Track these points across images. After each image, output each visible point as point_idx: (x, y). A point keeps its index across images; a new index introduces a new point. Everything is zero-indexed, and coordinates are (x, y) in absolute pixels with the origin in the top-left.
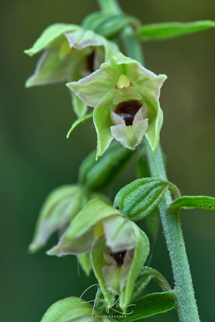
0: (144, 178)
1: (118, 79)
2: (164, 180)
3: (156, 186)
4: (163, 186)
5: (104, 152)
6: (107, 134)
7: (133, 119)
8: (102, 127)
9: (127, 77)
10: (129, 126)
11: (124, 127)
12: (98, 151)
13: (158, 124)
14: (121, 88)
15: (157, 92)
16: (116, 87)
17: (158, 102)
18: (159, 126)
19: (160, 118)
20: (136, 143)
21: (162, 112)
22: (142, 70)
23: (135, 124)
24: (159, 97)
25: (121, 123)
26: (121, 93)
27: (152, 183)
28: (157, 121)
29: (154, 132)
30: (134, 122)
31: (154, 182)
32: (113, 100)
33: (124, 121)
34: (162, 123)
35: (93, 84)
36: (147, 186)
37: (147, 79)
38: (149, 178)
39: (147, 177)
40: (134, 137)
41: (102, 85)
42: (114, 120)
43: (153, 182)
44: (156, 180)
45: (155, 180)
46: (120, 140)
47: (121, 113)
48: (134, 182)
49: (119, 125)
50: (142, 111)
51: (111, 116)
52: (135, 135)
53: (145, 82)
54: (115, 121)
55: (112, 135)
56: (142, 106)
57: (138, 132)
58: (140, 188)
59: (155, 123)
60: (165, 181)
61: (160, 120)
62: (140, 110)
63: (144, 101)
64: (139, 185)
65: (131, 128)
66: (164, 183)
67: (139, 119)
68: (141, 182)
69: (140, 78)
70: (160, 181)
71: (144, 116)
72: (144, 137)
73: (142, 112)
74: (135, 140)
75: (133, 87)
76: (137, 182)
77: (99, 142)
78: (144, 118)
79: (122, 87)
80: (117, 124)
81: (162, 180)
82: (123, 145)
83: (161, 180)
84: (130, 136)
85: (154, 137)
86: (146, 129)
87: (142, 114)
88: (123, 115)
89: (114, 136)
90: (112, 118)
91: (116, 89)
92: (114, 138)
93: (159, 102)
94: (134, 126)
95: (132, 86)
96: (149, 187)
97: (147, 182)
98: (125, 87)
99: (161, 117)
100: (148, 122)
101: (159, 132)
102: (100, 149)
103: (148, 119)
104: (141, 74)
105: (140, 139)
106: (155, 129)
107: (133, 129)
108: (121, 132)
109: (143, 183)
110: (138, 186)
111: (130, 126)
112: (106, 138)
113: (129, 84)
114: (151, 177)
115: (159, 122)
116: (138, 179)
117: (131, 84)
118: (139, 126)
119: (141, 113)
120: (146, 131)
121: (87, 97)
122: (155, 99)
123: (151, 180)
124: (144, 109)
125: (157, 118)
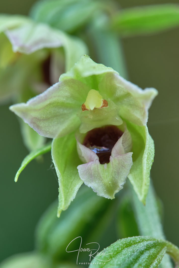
0: (130, 237)
1: (87, 95)
2: (159, 240)
3: (148, 248)
4: (158, 248)
5: (69, 204)
6: (73, 178)
7: (110, 154)
8: (65, 167)
9: (100, 92)
10: (104, 164)
11: (97, 166)
12: (60, 204)
13: (147, 160)
14: (91, 110)
15: (144, 113)
16: (84, 108)
17: (145, 127)
18: (148, 163)
19: (150, 151)
20: (116, 189)
21: (152, 141)
22: (121, 83)
23: (114, 161)
24: (146, 120)
25: (93, 161)
26: (91, 117)
27: (142, 244)
28: (145, 156)
29: (141, 172)
30: (111, 158)
31: (146, 243)
32: (79, 127)
33: (96, 158)
34: (153, 159)
35: (50, 104)
36: (135, 249)
37: (128, 95)
38: (137, 237)
39: (135, 236)
40: (112, 181)
41: (63, 105)
42: (83, 155)
43: (144, 243)
44: (148, 240)
45: (146, 239)
46: (92, 185)
47: (92, 145)
48: (115, 243)
49: (90, 164)
50: (123, 141)
51: (78, 151)
52: (113, 177)
53: (125, 99)
54: (83, 157)
55: (80, 178)
56: (123, 135)
57: (118, 173)
58: (124, 252)
59: (142, 159)
60: (161, 240)
61: (150, 154)
62: (120, 140)
63: (125, 127)
64: (124, 248)
65: (108, 167)
66: (160, 243)
67: (119, 153)
68: (126, 244)
69: (119, 93)
70: (154, 242)
71: (127, 149)
72: (127, 180)
73: (122, 143)
74: (114, 184)
75: (108, 107)
76: (119, 243)
77: (61, 189)
78: (127, 152)
79: (92, 108)
80: (87, 161)
81: (157, 239)
82: (96, 193)
83: (154, 240)
84: (107, 180)
85: (141, 179)
86: (129, 168)
87: (123, 146)
88: (95, 149)
89: (83, 180)
90: (79, 153)
91: (83, 110)
92: (84, 183)
93: (147, 128)
94: (113, 165)
95: (107, 105)
96: (138, 250)
97: (135, 243)
98: (96, 107)
99: (152, 149)
100: (131, 158)
101: (149, 171)
102: (63, 199)
103: (132, 153)
104: (119, 87)
105: (121, 184)
106: (142, 167)
107: (111, 169)
108: (93, 174)
109: (128, 245)
110: (122, 250)
111: (106, 164)
112: (72, 182)
113: (102, 102)
114: (141, 235)
115: (148, 157)
116: (121, 238)
117: (106, 103)
118: (119, 164)
119: (121, 145)
120: (129, 171)
121: (42, 124)
122: (141, 123)
123: (141, 240)
124: (126, 138)
125: (145, 151)
